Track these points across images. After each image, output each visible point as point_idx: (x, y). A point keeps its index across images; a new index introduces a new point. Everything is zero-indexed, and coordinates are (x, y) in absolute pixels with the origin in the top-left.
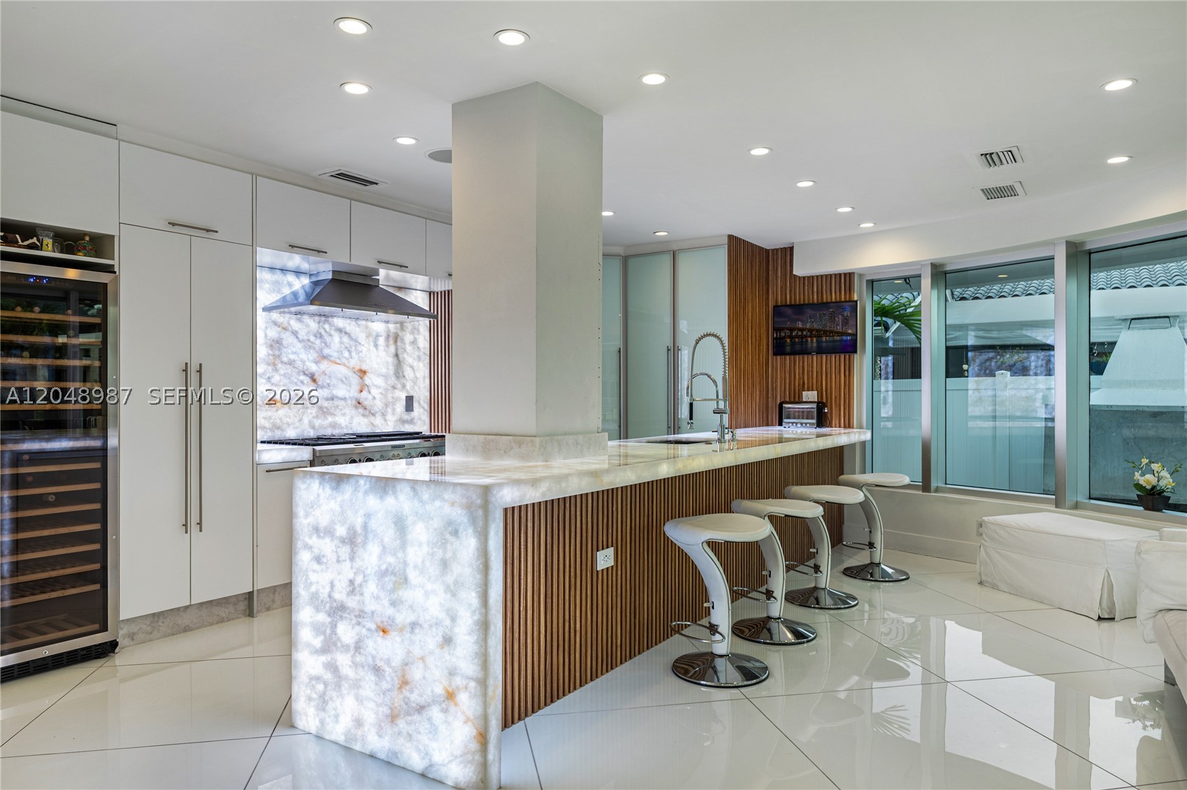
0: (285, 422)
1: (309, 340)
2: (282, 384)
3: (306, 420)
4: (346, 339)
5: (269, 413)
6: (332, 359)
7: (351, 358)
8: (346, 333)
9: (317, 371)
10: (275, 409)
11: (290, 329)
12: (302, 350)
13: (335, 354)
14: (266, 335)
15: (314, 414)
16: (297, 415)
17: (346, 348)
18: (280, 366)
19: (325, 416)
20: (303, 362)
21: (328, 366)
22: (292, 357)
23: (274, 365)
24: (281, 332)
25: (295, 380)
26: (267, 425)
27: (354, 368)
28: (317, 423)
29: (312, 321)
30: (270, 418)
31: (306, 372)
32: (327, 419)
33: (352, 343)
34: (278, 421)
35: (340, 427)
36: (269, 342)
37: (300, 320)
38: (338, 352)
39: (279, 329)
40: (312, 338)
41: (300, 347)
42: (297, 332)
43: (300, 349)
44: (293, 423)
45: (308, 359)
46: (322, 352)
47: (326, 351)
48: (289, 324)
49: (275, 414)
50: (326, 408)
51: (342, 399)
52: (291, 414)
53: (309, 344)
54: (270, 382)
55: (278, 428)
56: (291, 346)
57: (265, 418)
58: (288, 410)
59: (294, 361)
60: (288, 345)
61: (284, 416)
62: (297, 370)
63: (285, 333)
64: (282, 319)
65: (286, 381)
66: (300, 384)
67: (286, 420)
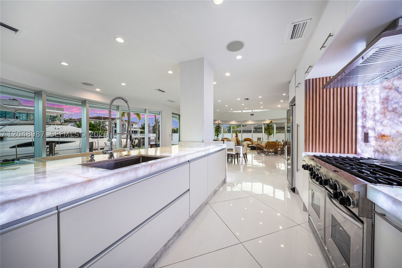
2: (388, 125)
5: (382, 143)
10: (384, 141)
11: (393, 87)
14: (380, 97)
16: (398, 146)
18: (387, 113)
22: (395, 106)
23: (384, 113)
24: (388, 92)
25: (397, 122)
26: (380, 150)
30: (382, 146)
34: (386, 149)
36: (382, 101)
37: (400, 78)
39: (387, 90)
42: (398, 87)
43: (400, 99)
44: (395, 152)
48: (393, 84)
49: (384, 144)
52: (394, 145)
54: (382, 124)
55: (386, 153)
56: (394, 99)
57: (379, 146)
58: (392, 142)
59: (396, 109)
60: (392, 99)
61: (389, 145)
62: (398, 115)
63: (390, 91)
64: (389, 83)
65: (391, 123)
66: (400, 124)
67: (390, 148)
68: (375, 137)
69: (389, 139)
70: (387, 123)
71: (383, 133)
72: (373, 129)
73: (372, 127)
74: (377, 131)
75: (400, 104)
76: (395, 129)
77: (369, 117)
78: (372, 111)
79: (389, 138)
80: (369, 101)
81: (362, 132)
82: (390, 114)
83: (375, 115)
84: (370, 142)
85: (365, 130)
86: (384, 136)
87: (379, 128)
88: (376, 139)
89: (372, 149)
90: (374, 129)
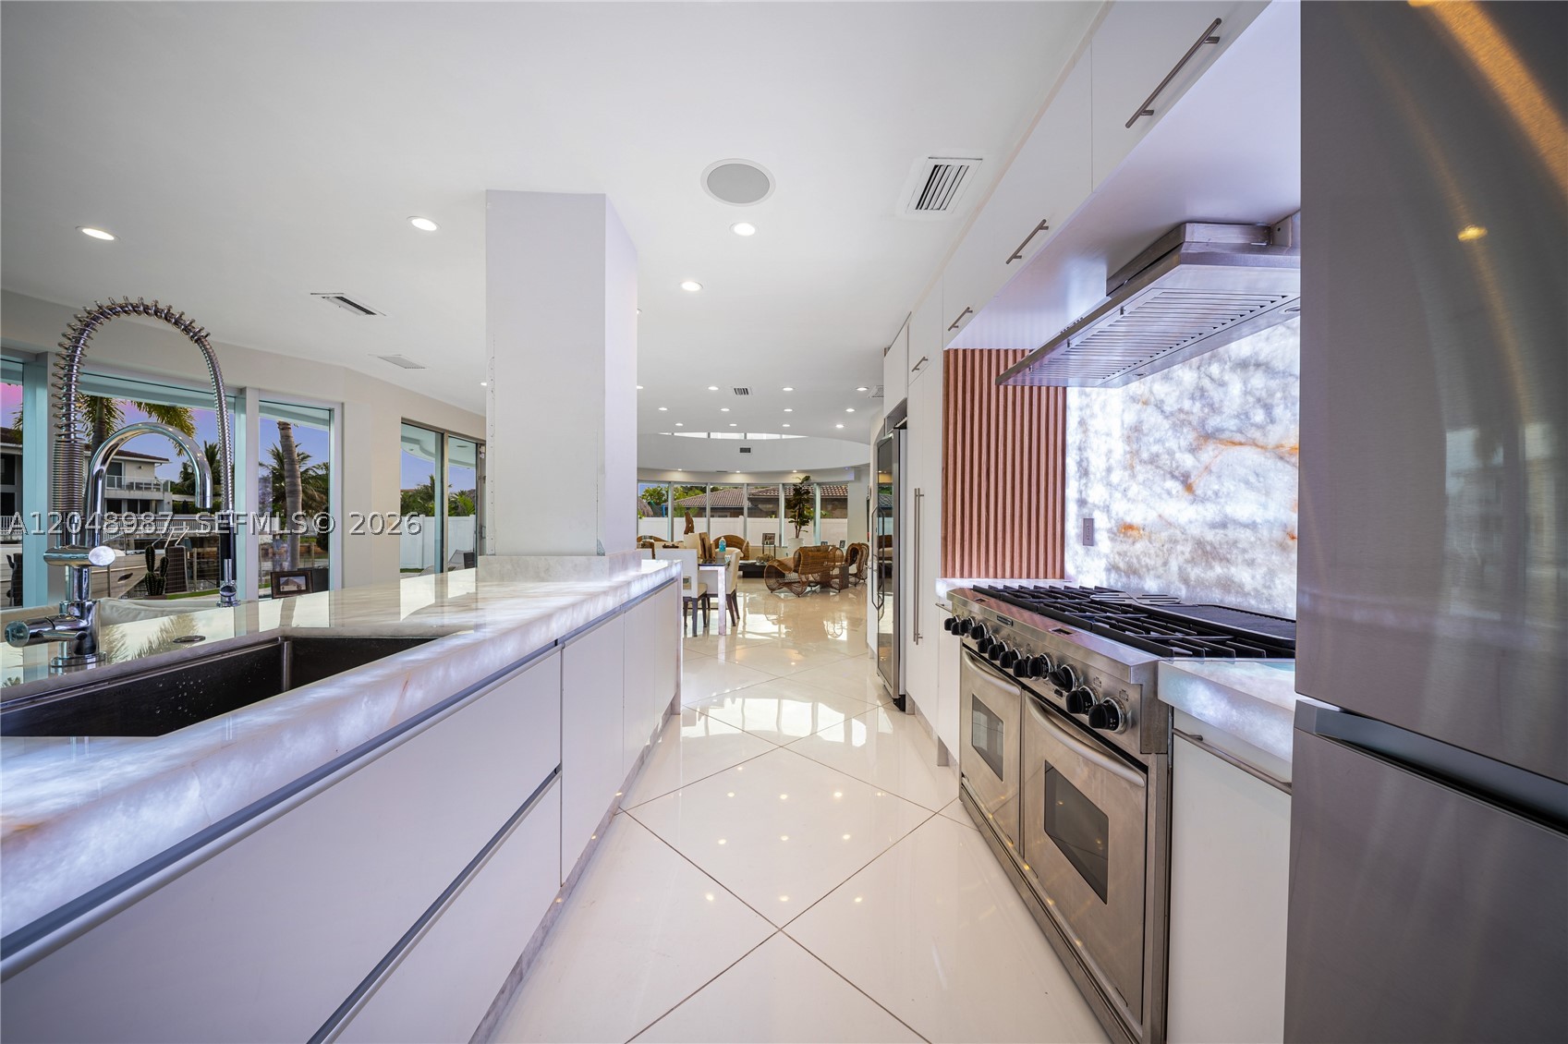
0: (1143, 563)
1: (1181, 410)
2: (1140, 498)
3: (1174, 566)
4: (1258, 381)
5: (1125, 547)
6: (1226, 435)
7: (1272, 421)
8: (1258, 365)
9: (1194, 467)
10: (1131, 540)
11: (1153, 399)
12: (1170, 433)
13: (1232, 424)
14: (1122, 423)
15: (1187, 555)
16: (1161, 553)
17: (1259, 400)
18: (1138, 467)
19: (1207, 561)
20: (1171, 453)
21: (1216, 452)
22: (1155, 449)
23: (1132, 467)
24: (1140, 411)
25: (1158, 490)
26: (1122, 565)
27: (1279, 446)
28: (1195, 573)
29: (1187, 370)
30: (1125, 554)
31: (1176, 473)
32: (1212, 568)
33: (1274, 384)
34: (1135, 561)
35: (1240, 587)
36: (1125, 432)
37: (1167, 378)
38: (1238, 416)
39: (1139, 406)
40: (1187, 405)
41: (1167, 427)
42: (1162, 401)
43: (1167, 431)
44: (1155, 568)
45: (1179, 448)
46: (1204, 426)
47: (1214, 422)
48: (1151, 392)
49: (1131, 548)
50: (1211, 544)
51: (1246, 526)
52: (1152, 551)
53: (1182, 416)
54: (1126, 496)
55: (1135, 572)
56: (1154, 431)
57: (1119, 554)
58: (1148, 543)
59: (1157, 456)
60: (1150, 430)
61: (1142, 552)
62: (1162, 472)
63: (1146, 410)
64: (1142, 387)
65: (1145, 493)
66: (1165, 496)
67: (1145, 560)
68: (1110, 531)
69: (1141, 537)
70: (1138, 493)
71: (1128, 519)
72: (1104, 508)
73: (1102, 504)
74: (1114, 514)
75: (1167, 445)
76: (1154, 509)
77: (1095, 474)
78: (1104, 458)
79: (1142, 532)
80: (1096, 432)
81: (1078, 516)
82: (1144, 470)
83: (1109, 470)
84: (1097, 544)
85: (1085, 511)
86: (1130, 527)
87: (1121, 508)
88: (1113, 536)
89: (1103, 563)
90: (1107, 509)
